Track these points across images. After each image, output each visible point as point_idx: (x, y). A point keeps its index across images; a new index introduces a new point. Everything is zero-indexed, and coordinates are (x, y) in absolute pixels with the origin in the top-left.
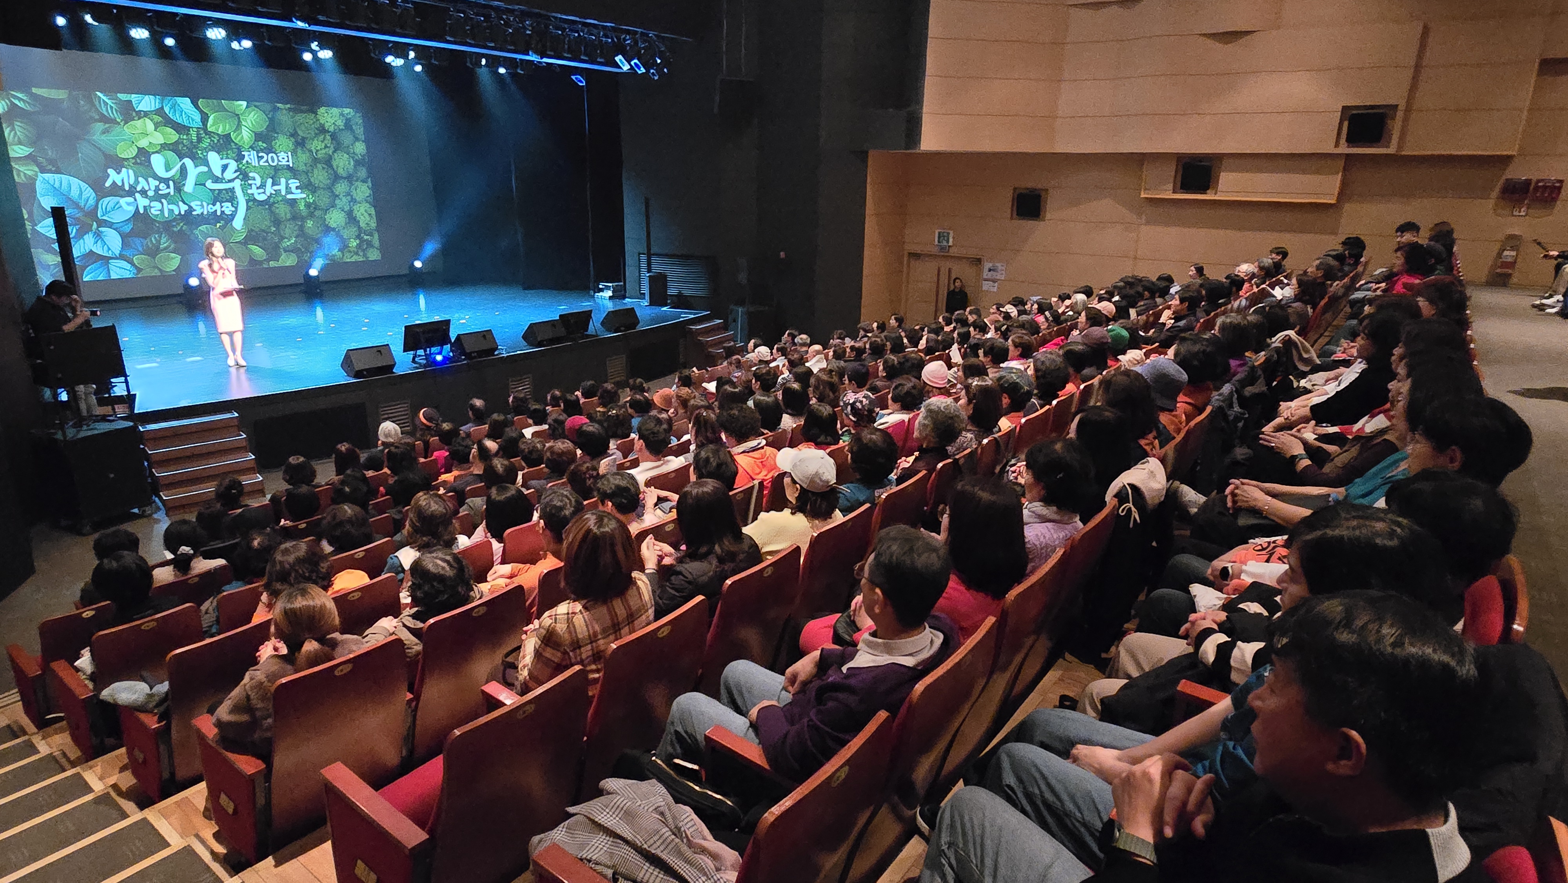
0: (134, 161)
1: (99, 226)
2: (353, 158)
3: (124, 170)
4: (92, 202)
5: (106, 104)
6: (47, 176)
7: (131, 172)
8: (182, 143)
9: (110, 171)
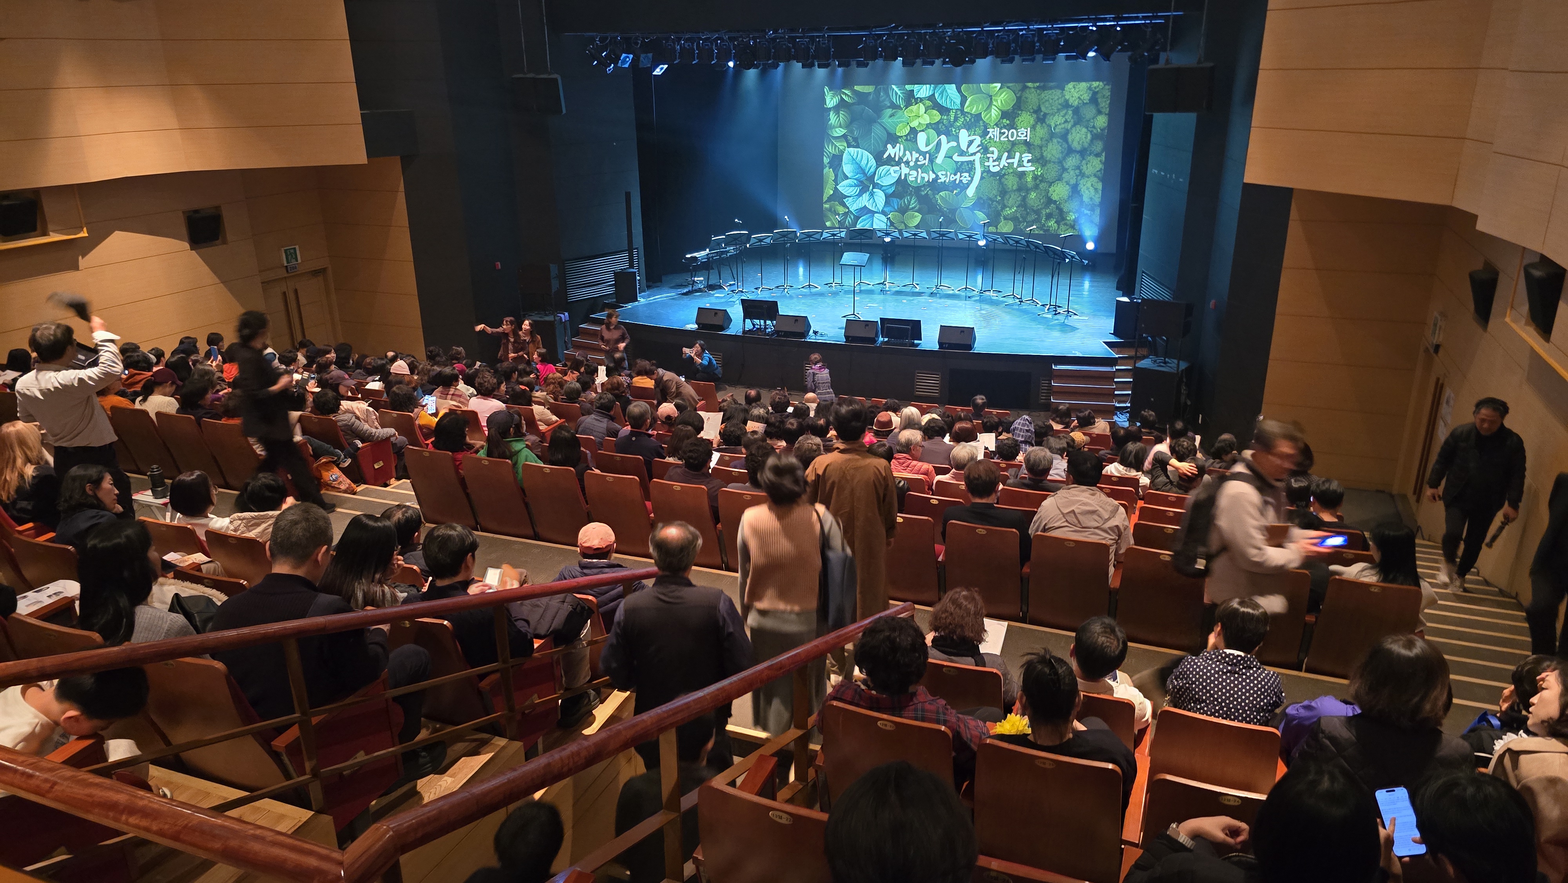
0: (905, 138)
1: (874, 188)
2: (1091, 132)
3: (898, 145)
4: (872, 170)
5: (896, 94)
6: (851, 150)
7: (902, 146)
8: (943, 123)
9: (889, 146)
